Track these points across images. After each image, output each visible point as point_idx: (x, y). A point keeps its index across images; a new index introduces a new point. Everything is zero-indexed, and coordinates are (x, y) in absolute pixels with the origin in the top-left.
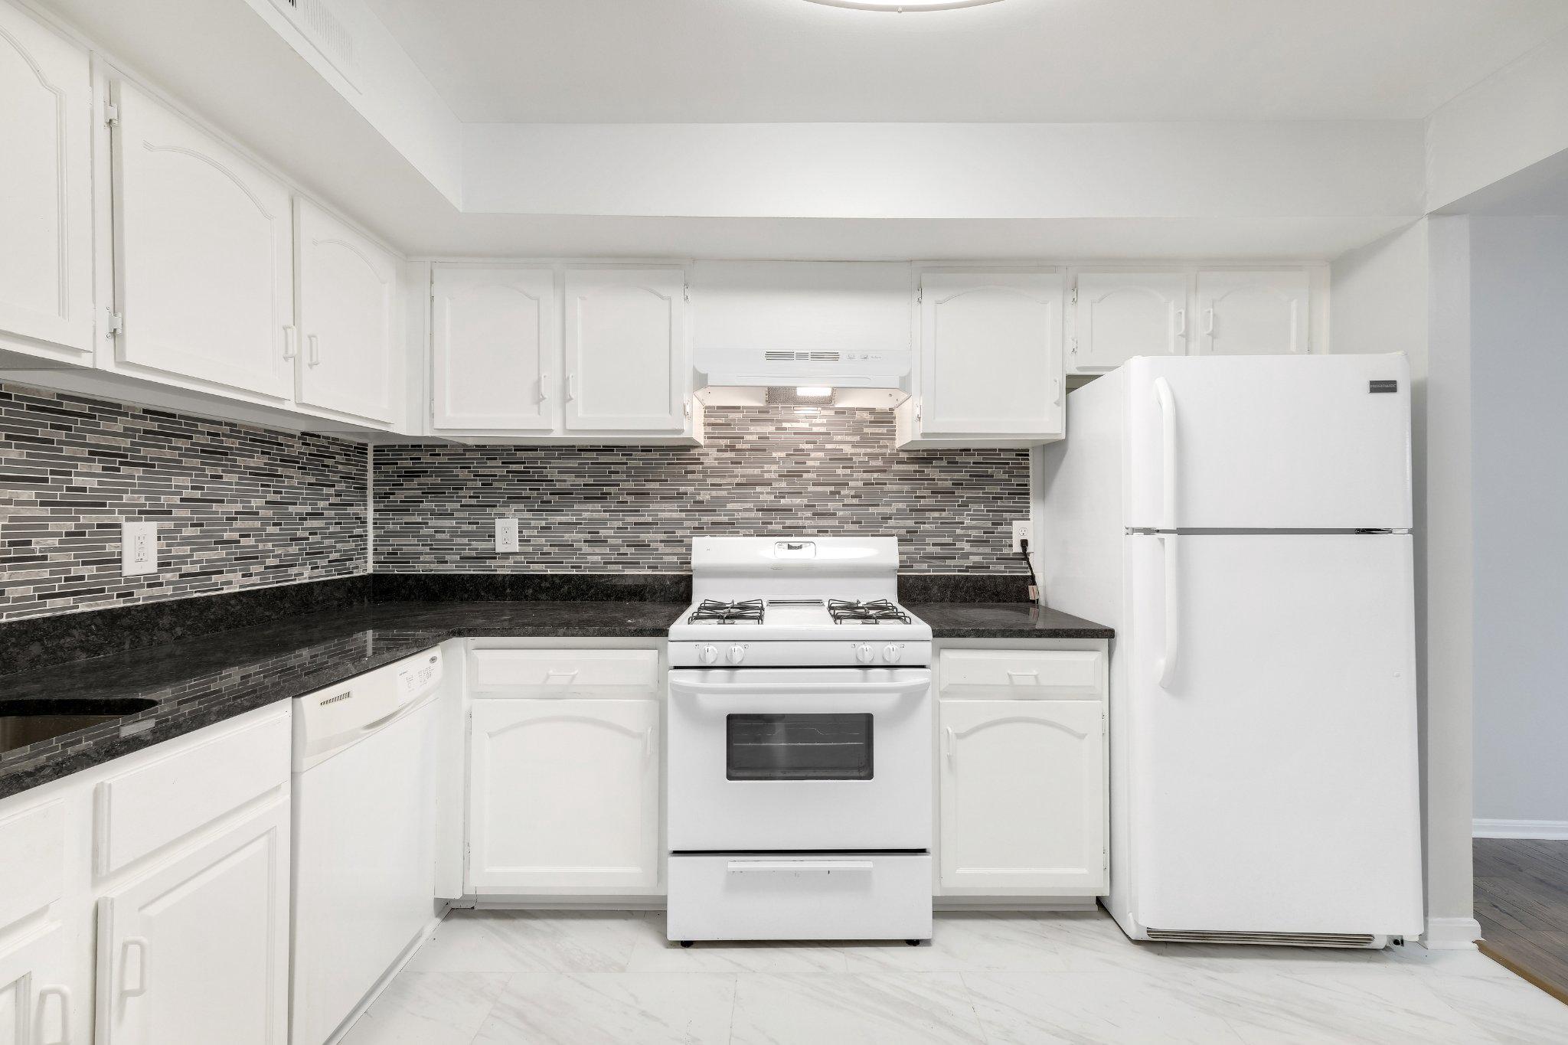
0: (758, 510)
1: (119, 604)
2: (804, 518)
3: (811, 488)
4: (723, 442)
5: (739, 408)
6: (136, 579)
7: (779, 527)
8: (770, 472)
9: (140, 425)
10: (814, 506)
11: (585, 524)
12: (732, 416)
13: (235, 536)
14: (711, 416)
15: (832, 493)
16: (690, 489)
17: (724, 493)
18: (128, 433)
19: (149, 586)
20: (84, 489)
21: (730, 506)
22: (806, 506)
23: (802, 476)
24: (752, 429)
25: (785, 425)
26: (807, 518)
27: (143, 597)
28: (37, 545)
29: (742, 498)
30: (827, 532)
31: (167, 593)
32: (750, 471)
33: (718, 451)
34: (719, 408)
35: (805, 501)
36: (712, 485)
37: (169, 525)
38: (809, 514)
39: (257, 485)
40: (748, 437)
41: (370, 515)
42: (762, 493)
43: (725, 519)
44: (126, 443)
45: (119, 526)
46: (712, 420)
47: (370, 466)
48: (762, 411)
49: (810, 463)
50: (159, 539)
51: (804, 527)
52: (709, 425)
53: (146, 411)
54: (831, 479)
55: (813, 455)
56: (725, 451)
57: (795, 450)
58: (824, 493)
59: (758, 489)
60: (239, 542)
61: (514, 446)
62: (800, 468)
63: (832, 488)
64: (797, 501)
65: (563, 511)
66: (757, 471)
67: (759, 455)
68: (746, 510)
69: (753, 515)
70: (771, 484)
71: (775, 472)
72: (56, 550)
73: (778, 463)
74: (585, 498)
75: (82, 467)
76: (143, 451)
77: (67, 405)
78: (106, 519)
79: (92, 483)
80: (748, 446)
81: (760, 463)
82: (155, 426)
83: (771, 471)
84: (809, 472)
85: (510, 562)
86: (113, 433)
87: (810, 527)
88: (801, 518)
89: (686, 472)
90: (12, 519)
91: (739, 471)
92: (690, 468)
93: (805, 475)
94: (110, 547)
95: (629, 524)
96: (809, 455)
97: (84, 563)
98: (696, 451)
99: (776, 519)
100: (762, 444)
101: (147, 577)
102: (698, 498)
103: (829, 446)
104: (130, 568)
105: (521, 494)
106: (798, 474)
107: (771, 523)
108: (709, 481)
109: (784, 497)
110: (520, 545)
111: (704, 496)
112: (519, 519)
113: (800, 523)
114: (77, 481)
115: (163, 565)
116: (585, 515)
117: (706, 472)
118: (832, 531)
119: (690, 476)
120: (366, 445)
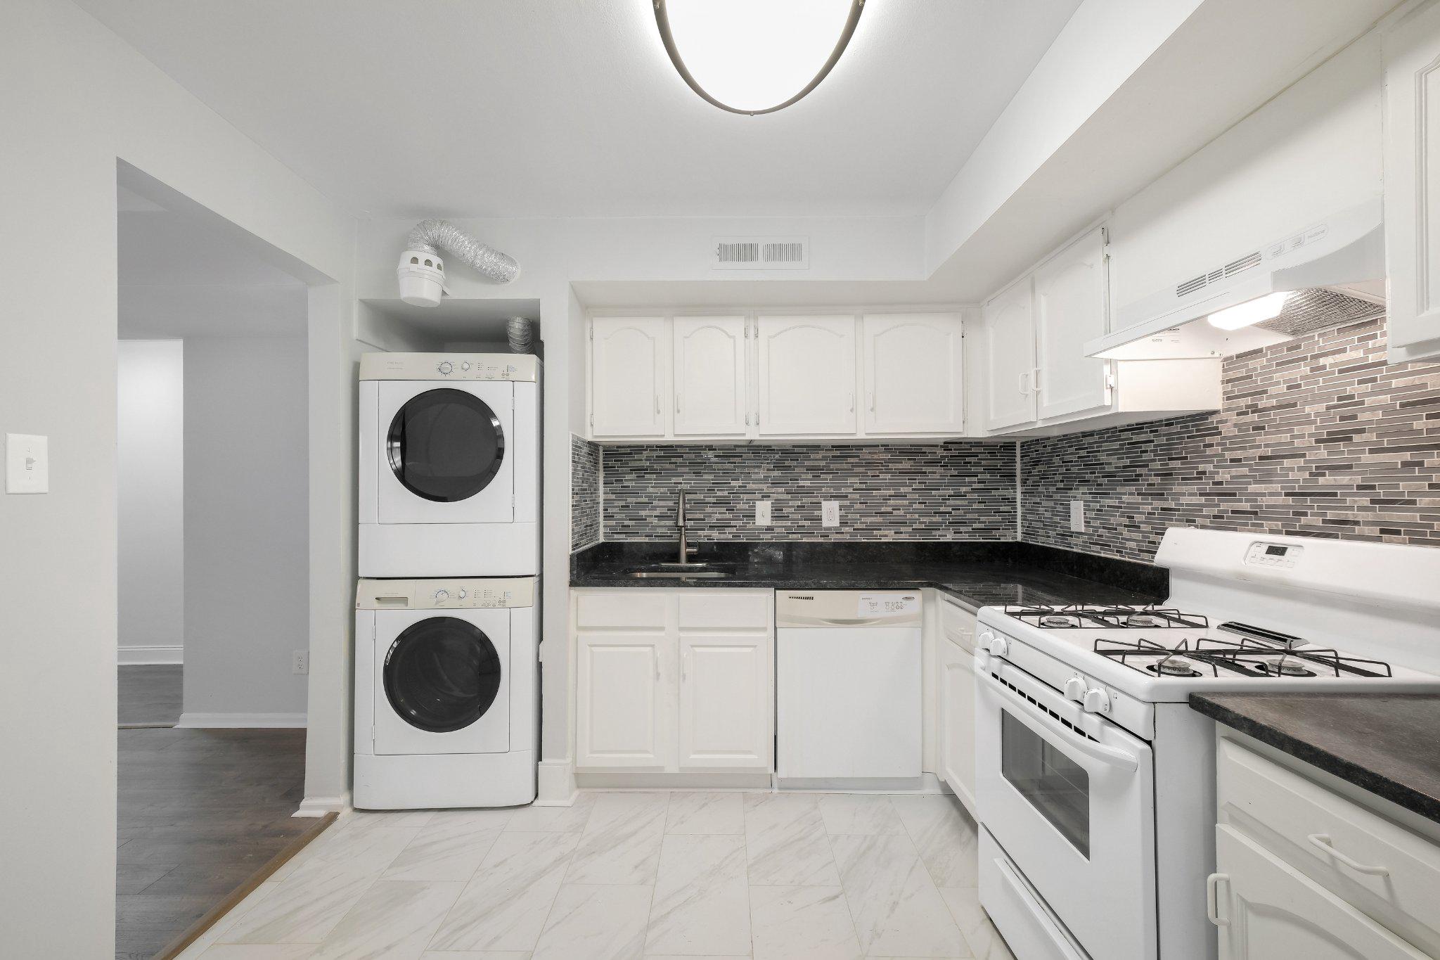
0: (1287, 494)
1: (821, 540)
2: (1357, 507)
3: (1367, 458)
4: (1243, 402)
5: (1260, 351)
6: (829, 529)
7: (1318, 521)
8: (1302, 436)
9: (830, 454)
10: (1373, 487)
11: (1125, 508)
12: (1252, 364)
13: (889, 509)
14: (1230, 370)
15: (1405, 464)
16: (1209, 468)
17: (1245, 471)
18: (824, 458)
19: (837, 533)
20: (804, 486)
21: (1253, 488)
22: (1359, 487)
23: (1350, 439)
24: (1276, 377)
25: (1322, 361)
26: (1361, 509)
27: (833, 538)
28: (785, 511)
29: (1266, 478)
30: (1398, 532)
31: (847, 538)
32: (1273, 439)
33: (1238, 414)
34: (1238, 356)
35: (1358, 480)
36: (1232, 461)
37: (847, 503)
38: (1365, 501)
39: (906, 479)
40: (1272, 390)
41: (1019, 497)
42: (1292, 469)
43: (1246, 506)
44: (823, 463)
45: (821, 503)
46: (1232, 375)
47: (1018, 459)
48: (1293, 347)
49: (1362, 417)
50: (840, 510)
51: (1357, 523)
52: (1228, 381)
53: (833, 446)
54: (1404, 440)
55: (1368, 401)
56: (1246, 413)
57: (1340, 399)
58: (1391, 468)
59: (1287, 463)
60: (892, 513)
61: (1082, 433)
62: (1348, 426)
63: (1407, 456)
64: (1344, 479)
65: (1109, 494)
66: (1285, 437)
67: (1288, 413)
68: (1271, 494)
69: (1281, 500)
70: (1304, 455)
71: (1310, 435)
72: (793, 513)
73: (1314, 422)
74: (1125, 481)
75: (803, 476)
76: (832, 466)
77: (796, 450)
78: (815, 500)
79: (807, 483)
80: (1274, 402)
81: (1288, 425)
82: (838, 453)
83: (1304, 436)
84: (1362, 431)
85: (1080, 541)
86: (817, 459)
87: (1367, 523)
88: (1351, 508)
89: (1205, 446)
90: (776, 500)
91: (1261, 439)
92: (1208, 440)
93: (1356, 438)
94: (816, 513)
95: (1156, 509)
96: (1362, 403)
97: (805, 520)
98: (1214, 419)
99: (1312, 507)
100: (1293, 396)
101: (835, 528)
102: (1218, 478)
103: (1395, 383)
104: (825, 523)
105: (1085, 477)
106: (1346, 437)
107: (1305, 514)
108: (1228, 455)
109: (1324, 475)
110: (1085, 526)
111: (1223, 475)
112: (1085, 501)
113: (1350, 515)
114: (801, 483)
115: (843, 523)
116: (1125, 498)
117: (1225, 444)
118: (1406, 533)
119: (1209, 451)
120: (1015, 443)
